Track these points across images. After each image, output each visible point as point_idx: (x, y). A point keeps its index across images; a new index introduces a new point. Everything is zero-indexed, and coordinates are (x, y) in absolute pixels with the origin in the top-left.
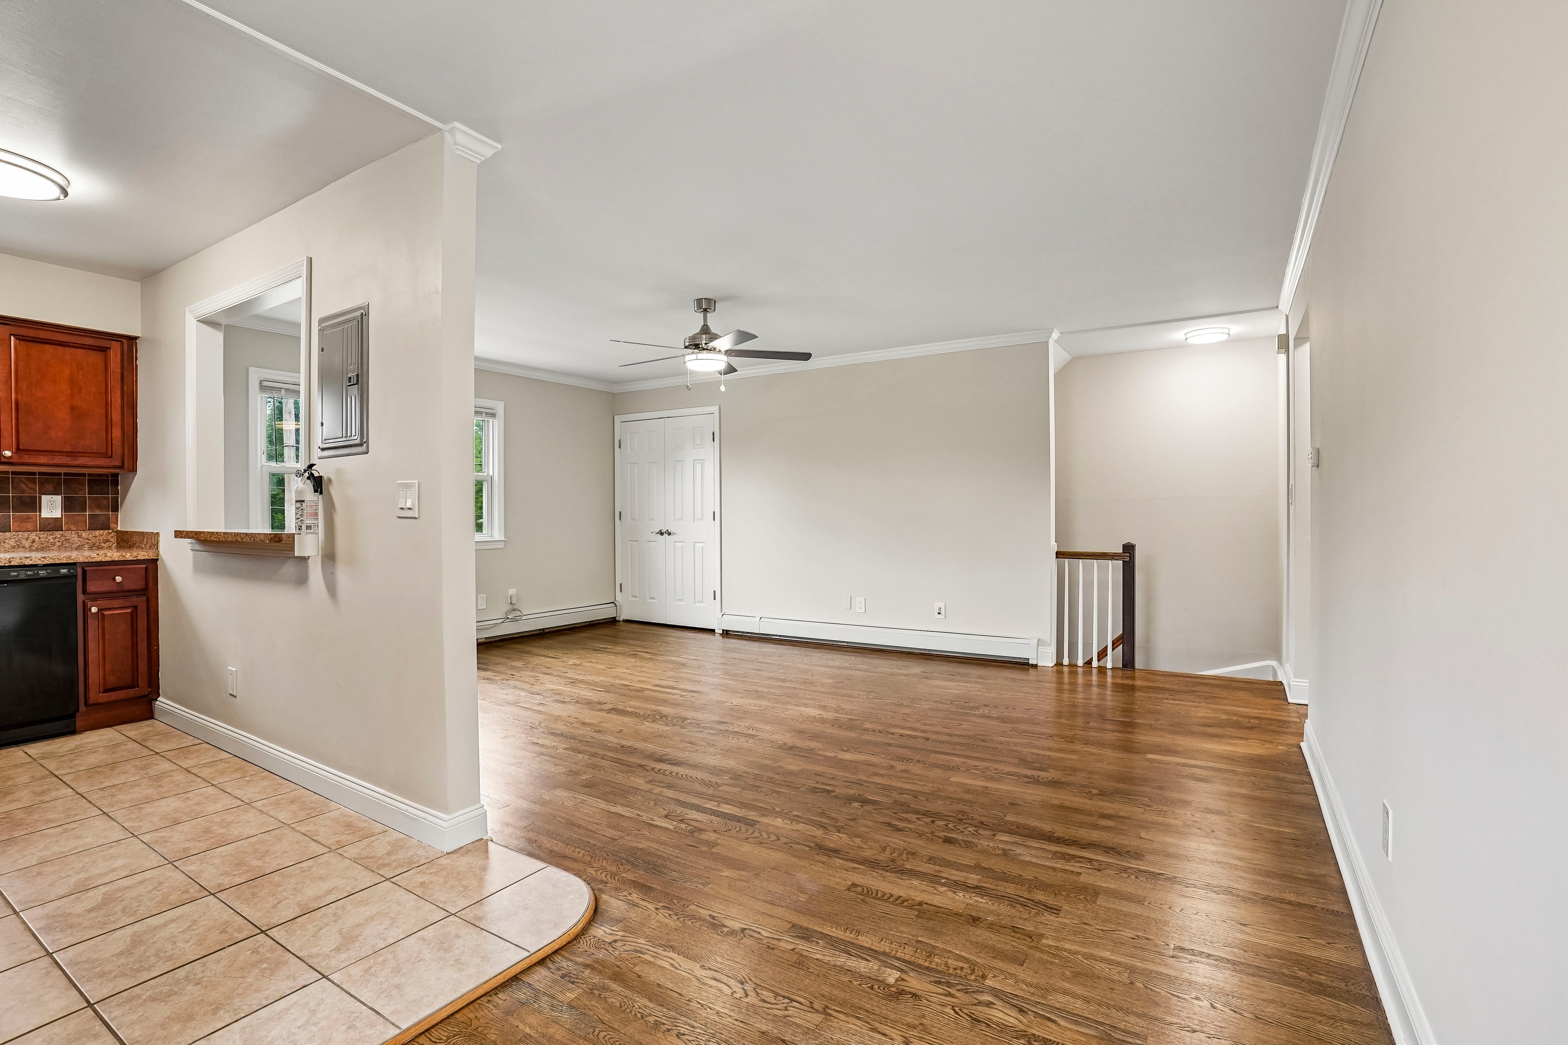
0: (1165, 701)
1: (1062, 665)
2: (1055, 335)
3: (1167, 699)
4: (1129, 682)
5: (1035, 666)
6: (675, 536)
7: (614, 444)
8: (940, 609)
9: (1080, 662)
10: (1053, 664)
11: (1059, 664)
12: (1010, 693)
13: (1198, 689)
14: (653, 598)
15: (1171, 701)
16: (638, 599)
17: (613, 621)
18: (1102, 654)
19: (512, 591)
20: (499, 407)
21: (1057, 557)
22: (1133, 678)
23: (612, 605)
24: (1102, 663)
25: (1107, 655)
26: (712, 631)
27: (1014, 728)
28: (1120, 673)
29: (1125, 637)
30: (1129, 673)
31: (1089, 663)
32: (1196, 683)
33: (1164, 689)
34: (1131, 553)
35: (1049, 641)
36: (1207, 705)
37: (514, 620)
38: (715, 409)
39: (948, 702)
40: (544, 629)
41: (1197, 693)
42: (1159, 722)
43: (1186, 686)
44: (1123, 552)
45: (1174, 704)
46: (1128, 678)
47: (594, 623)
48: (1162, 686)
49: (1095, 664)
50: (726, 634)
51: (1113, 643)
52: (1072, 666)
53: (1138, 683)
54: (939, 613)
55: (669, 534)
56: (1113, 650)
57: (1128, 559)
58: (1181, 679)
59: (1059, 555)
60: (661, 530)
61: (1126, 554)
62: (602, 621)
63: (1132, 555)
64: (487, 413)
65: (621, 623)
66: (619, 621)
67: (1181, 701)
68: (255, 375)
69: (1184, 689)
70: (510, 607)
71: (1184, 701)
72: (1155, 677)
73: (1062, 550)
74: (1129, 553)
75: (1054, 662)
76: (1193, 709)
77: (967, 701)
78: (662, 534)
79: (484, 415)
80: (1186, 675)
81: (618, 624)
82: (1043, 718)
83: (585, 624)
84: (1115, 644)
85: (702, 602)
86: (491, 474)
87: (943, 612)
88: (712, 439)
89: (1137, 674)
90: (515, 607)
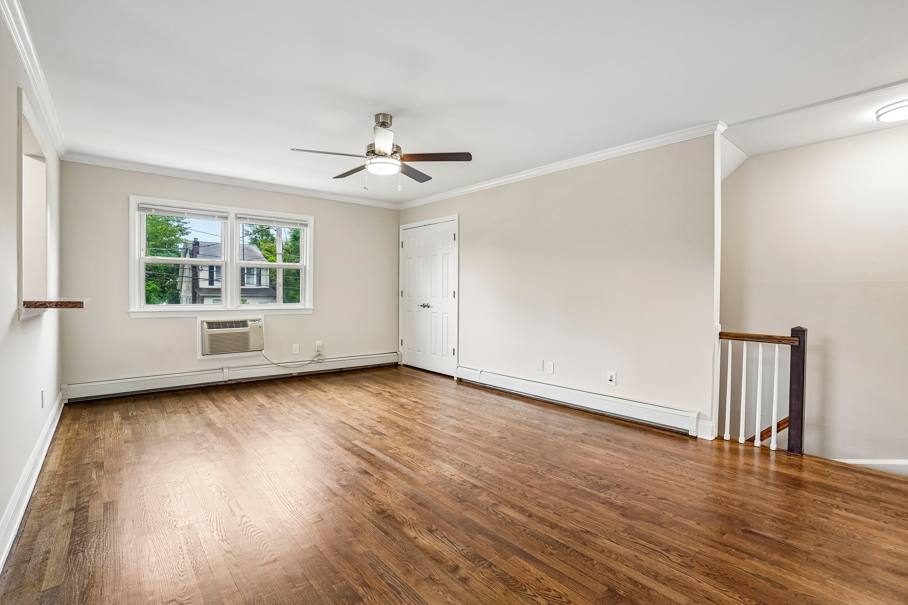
0: (835, 510)
1: (723, 439)
2: (721, 128)
3: (838, 507)
4: (793, 473)
5: (695, 438)
6: (432, 308)
7: (399, 245)
8: (612, 376)
9: (742, 439)
10: (713, 438)
11: (720, 438)
12: (652, 471)
13: (883, 496)
14: (418, 351)
15: (843, 513)
16: (411, 351)
17: (396, 365)
18: (766, 434)
19: (319, 343)
20: (311, 220)
21: (720, 338)
22: (800, 468)
23: (395, 354)
24: (765, 442)
25: (771, 436)
26: (452, 378)
27: (630, 526)
28: (785, 458)
29: (792, 420)
30: (795, 459)
31: (752, 440)
32: (881, 485)
33: (836, 490)
34: (801, 338)
35: (709, 416)
36: (897, 529)
37: (318, 362)
38: (455, 217)
39: (582, 475)
40: (342, 368)
41: (882, 504)
42: (821, 548)
43: (867, 489)
44: (792, 336)
45: (847, 519)
46: (792, 466)
47: (382, 365)
48: (833, 484)
49: (757, 443)
50: (460, 381)
51: (779, 425)
52: (734, 441)
53: (806, 476)
54: (611, 381)
55: (428, 307)
56: (778, 431)
57: (797, 344)
58: (860, 476)
59: (722, 335)
60: (424, 304)
61: (795, 339)
62: (387, 365)
63: (802, 340)
64: (300, 224)
65: (402, 367)
66: (400, 365)
67: (857, 514)
68: (134, 201)
69: (864, 493)
70: (318, 353)
71: (863, 515)
72: (827, 469)
73: (726, 331)
74: (799, 337)
75: (715, 435)
76: (875, 532)
77: (602, 476)
78: (424, 307)
79: (299, 225)
80: (867, 471)
81: (399, 367)
82: (671, 515)
83: (374, 366)
84: (780, 427)
85: (446, 356)
86: (305, 265)
87: (614, 379)
88: (453, 239)
89: (806, 462)
90: (321, 353)
